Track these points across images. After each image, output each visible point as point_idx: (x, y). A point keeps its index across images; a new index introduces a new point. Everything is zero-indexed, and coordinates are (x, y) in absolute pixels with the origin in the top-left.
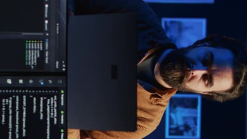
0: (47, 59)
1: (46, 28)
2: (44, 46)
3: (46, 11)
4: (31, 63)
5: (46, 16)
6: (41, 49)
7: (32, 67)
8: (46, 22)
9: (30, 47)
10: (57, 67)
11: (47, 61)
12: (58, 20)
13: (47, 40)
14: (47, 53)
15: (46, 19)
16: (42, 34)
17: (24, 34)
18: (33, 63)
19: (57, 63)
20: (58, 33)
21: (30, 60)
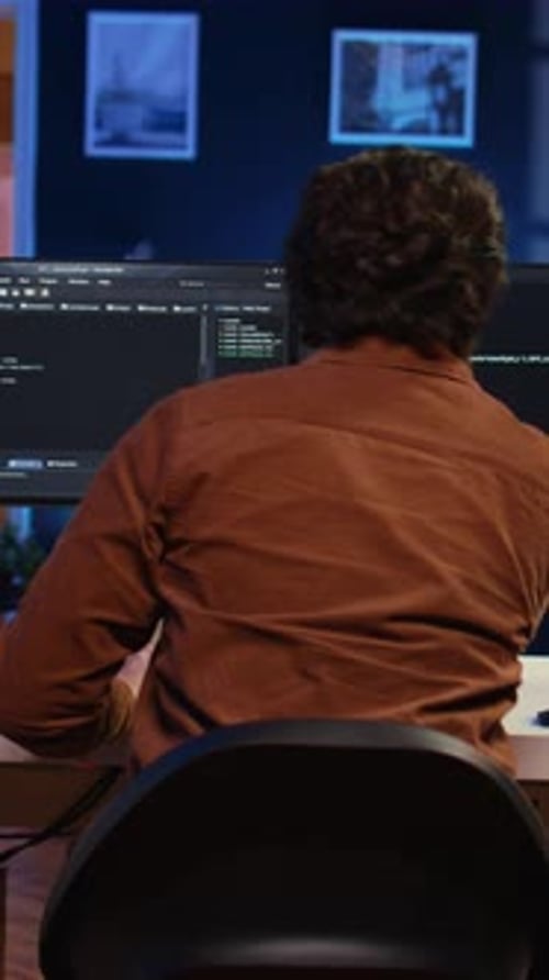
0: (259, 309)
1: (191, 309)
2: (231, 315)
3: (153, 309)
4: (269, 344)
5: (163, 309)
6: (237, 320)
7: (278, 341)
8: (177, 309)
9: (234, 347)
10: (277, 285)
11: (265, 309)
12: (172, 282)
13: (217, 308)
14: (248, 309)
15: (170, 309)
16: (204, 321)
17: (203, 359)
18: (269, 341)
19: (269, 285)
20: (201, 284)
21: (260, 347)
